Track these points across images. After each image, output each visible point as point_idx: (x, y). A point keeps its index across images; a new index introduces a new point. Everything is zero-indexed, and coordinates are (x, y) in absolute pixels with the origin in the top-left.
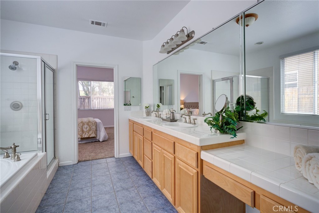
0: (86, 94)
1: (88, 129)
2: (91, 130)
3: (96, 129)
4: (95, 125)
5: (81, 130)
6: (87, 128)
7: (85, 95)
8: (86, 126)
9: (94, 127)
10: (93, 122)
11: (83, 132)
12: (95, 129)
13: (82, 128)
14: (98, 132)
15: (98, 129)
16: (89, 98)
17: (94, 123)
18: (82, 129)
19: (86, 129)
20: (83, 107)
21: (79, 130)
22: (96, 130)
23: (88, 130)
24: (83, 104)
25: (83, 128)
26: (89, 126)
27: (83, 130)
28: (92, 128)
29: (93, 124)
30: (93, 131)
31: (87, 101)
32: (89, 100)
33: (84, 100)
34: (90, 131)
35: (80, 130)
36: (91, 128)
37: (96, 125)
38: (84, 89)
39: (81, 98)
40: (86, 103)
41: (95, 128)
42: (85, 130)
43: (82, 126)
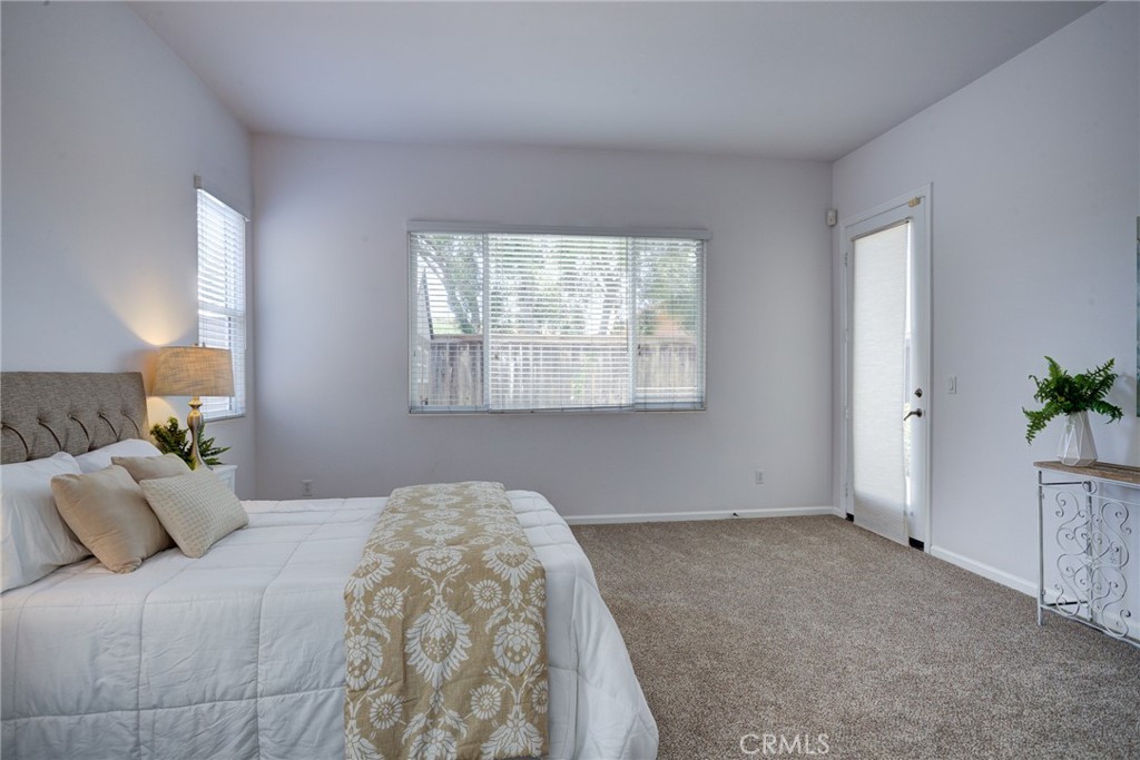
0: (465, 326)
1: (459, 656)
2: (494, 671)
3: (544, 657)
4: (532, 612)
5: (383, 674)
6: (451, 639)
7: (459, 332)
8: (438, 621)
9: (521, 636)
10: (515, 575)
11: (403, 691)
12: (530, 660)
13: (404, 641)
14: (564, 676)
15: (562, 652)
16: (476, 345)
17: (524, 587)
18: (397, 660)
19: (445, 655)
20: (447, 393)
21: (372, 674)
22: (546, 666)
23: (465, 665)
24: (448, 377)
25: (414, 646)
26: (474, 620)
27: (407, 670)
28: (497, 651)
29: (516, 597)
30: (516, 681)
31: (464, 358)
32: (478, 356)
33: (452, 359)
34: (482, 679)
35: (378, 663)
36: (491, 644)
37: (543, 612)
38: (453, 302)
39: (441, 347)
40: (460, 370)
41: (536, 650)
42: (428, 669)
43: (406, 624)
